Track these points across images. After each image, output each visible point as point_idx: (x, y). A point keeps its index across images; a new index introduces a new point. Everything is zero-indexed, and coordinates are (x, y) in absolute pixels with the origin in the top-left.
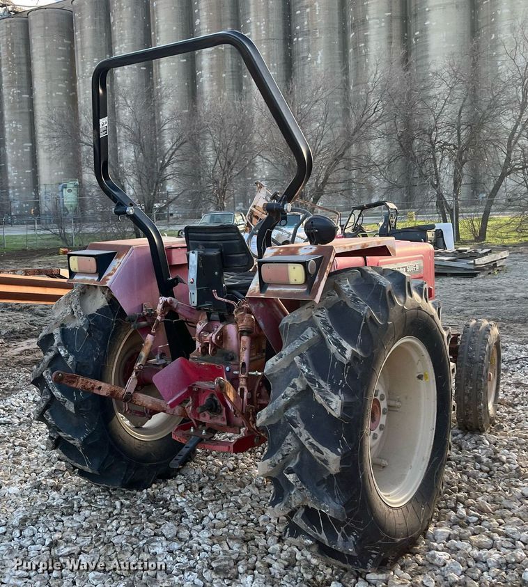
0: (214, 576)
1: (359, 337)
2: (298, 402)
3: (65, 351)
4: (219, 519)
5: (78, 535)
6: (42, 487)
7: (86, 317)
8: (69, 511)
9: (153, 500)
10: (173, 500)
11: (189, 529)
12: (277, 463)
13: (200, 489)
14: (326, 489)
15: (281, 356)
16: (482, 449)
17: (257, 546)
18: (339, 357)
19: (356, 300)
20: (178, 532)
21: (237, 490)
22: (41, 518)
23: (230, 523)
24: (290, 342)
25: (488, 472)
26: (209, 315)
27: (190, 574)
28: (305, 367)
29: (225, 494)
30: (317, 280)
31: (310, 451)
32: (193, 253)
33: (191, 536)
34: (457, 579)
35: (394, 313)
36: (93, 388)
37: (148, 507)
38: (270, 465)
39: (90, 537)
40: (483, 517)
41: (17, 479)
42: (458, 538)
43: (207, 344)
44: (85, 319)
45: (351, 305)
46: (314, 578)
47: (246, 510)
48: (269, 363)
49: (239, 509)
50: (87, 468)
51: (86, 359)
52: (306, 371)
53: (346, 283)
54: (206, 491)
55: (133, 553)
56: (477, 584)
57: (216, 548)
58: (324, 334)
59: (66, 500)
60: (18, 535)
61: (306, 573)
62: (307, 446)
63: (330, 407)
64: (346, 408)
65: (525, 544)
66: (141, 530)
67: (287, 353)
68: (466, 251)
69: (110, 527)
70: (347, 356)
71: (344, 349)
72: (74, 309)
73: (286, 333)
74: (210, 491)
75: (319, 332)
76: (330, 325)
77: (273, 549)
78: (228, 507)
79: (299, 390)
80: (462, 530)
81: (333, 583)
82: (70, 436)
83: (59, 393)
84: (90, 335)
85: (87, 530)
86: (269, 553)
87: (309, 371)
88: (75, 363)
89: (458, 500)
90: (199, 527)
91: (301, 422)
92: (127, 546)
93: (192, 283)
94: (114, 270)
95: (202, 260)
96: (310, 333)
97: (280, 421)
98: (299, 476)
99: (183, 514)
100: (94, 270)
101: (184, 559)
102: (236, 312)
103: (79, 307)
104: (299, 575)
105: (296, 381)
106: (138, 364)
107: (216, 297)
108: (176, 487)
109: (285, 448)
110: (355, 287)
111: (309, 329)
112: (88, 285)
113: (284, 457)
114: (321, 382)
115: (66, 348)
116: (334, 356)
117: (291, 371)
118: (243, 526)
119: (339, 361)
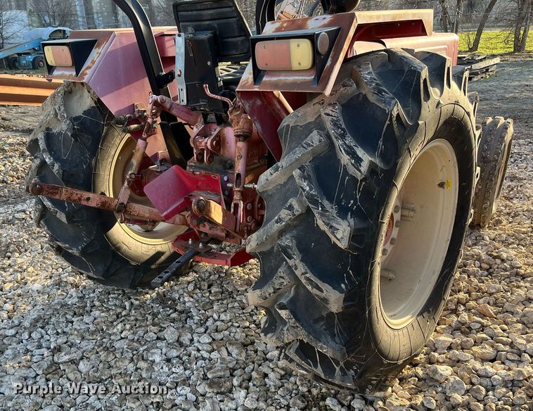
0: (208, 390)
1: (380, 143)
2: (295, 227)
3: (50, 158)
4: (222, 321)
5: (83, 338)
6: (63, 285)
7: (70, 120)
8: (81, 311)
9: (162, 300)
10: (181, 300)
11: (192, 331)
12: (268, 296)
13: (210, 286)
14: (324, 327)
15: (277, 170)
16: (482, 245)
17: (256, 352)
18: (352, 170)
19: (380, 92)
20: (179, 337)
21: (244, 289)
22: (53, 319)
23: (232, 325)
24: (291, 149)
25: (487, 270)
26: (205, 116)
27: (183, 388)
28: (305, 184)
29: (232, 292)
30: (329, 63)
31: (307, 287)
32: (180, 36)
33: (192, 340)
34: (461, 401)
35: (428, 109)
36: (80, 199)
37: (157, 307)
38: (261, 297)
39: (94, 341)
40: (484, 321)
41: (44, 274)
42: (460, 347)
43: (203, 150)
44: (68, 122)
45: (372, 98)
46: (309, 391)
47: (250, 311)
48: (263, 177)
49: (243, 309)
50: (91, 274)
51: (74, 167)
52: (308, 188)
53: (369, 68)
54: (214, 289)
55: (132, 360)
56: (481, 406)
57: (215, 355)
58: (334, 139)
59: (81, 298)
60: (27, 337)
61: (302, 385)
62: (304, 281)
63: (335, 236)
64: (355, 237)
65: (531, 357)
66: (144, 334)
67: (284, 165)
68: (465, 57)
69: (115, 330)
70: (362, 169)
71: (359, 160)
72: (57, 111)
73: (286, 138)
74: (217, 290)
75: (328, 136)
76: (343, 126)
77: (272, 355)
78: (233, 307)
79: (297, 213)
80: (465, 339)
81: (328, 398)
82: (67, 245)
83: (49, 203)
84: (76, 140)
85: (93, 333)
86: (267, 359)
87: (311, 189)
88: (61, 171)
89: (459, 302)
90: (202, 330)
91: (297, 252)
92: (127, 352)
93: (179, 76)
94: (93, 62)
95: (191, 46)
96: (315, 138)
97: (273, 248)
98: (292, 312)
99: (189, 314)
100: (70, 62)
101: (180, 370)
102: (231, 112)
103: (62, 108)
104: (295, 387)
105: (293, 201)
106: (130, 172)
107: (208, 92)
108: (186, 286)
109: (277, 282)
110: (379, 74)
111: (315, 132)
112: (74, 82)
113: (276, 290)
114: (326, 203)
115: (51, 154)
116: (345, 169)
117: (288, 188)
118: (245, 328)
119: (351, 175)
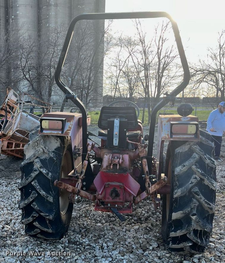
3: (46, 171)
10: (81, 241)
12: (187, 212)
14: (206, 221)
15: (184, 166)
18: (211, 165)
28: (199, 170)
31: (205, 205)
32: (117, 119)
44: (53, 153)
45: (205, 143)
48: (178, 170)
49: (113, 241)
50: (50, 231)
52: (200, 171)
58: (202, 156)
62: (204, 203)
66: (85, 256)
67: (187, 164)
70: (215, 164)
72: (44, 149)
76: (203, 151)
79: (199, 180)
82: (47, 214)
83: (44, 193)
87: (202, 171)
93: (116, 134)
94: (70, 128)
96: (196, 155)
97: (186, 194)
98: (198, 216)
100: (60, 127)
103: (47, 147)
105: (196, 176)
106: (82, 175)
107: (128, 140)
109: (192, 205)
111: (195, 153)
113: (192, 209)
115: (45, 169)
116: (208, 165)
117: (189, 172)
119: (210, 167)
